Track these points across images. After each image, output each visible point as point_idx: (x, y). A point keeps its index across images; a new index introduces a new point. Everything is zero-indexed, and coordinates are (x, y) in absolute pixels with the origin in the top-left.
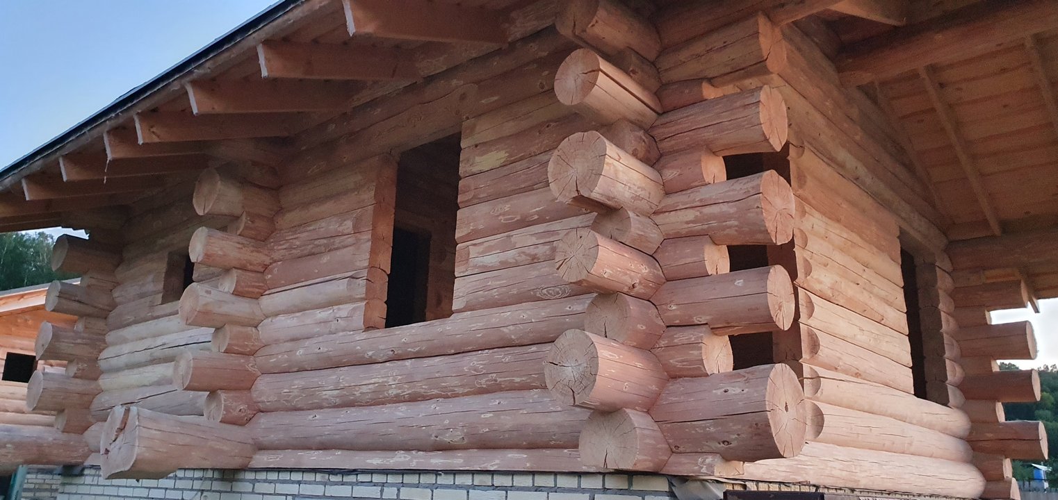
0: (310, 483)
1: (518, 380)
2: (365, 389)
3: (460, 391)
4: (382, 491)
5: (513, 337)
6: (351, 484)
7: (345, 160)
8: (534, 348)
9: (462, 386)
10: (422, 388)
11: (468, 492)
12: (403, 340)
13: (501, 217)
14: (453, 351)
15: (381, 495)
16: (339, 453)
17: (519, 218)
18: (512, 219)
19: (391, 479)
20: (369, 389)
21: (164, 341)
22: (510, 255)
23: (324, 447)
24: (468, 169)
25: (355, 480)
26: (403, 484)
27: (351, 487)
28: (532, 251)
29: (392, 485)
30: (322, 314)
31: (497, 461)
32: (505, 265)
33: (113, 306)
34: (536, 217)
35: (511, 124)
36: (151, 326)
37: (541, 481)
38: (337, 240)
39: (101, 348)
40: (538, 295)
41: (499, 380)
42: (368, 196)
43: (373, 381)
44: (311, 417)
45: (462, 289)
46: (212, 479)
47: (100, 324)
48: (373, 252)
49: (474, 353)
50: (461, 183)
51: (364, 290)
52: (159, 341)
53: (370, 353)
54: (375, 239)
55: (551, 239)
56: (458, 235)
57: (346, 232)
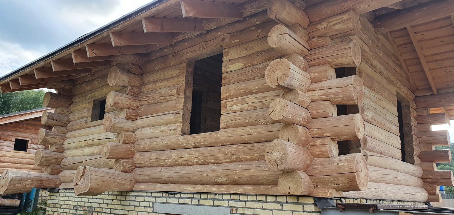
0: (160, 197)
1: (249, 157)
2: (183, 159)
3: (224, 161)
4: (192, 201)
5: (247, 140)
6: (178, 198)
7: (172, 64)
8: (256, 144)
9: (225, 159)
10: (208, 159)
11: (229, 202)
12: (199, 140)
13: (241, 90)
14: (220, 145)
15: (191, 202)
16: (172, 185)
17: (248, 91)
18: (246, 91)
19: (195, 196)
20: (185, 159)
21: (93, 137)
22: (245, 106)
23: (165, 182)
24: (226, 70)
25: (180, 196)
26: (201, 198)
27: (178, 199)
28: (254, 105)
29: (196, 199)
30: (163, 128)
31: (241, 190)
32: (242, 110)
33: (69, 122)
34: (256, 91)
35: (244, 52)
36: (87, 130)
37: (260, 198)
38: (169, 97)
39: (64, 139)
40: (257, 123)
41: (241, 157)
42: (182, 79)
43: (186, 156)
44: (159, 170)
45: (224, 119)
46: (117, 195)
47: (64, 129)
48: (185, 103)
49: (229, 146)
50: (223, 76)
51: (181, 118)
52: (91, 137)
53: (185, 145)
54: (186, 97)
55: (263, 100)
56: (222, 97)
57: (173, 94)
